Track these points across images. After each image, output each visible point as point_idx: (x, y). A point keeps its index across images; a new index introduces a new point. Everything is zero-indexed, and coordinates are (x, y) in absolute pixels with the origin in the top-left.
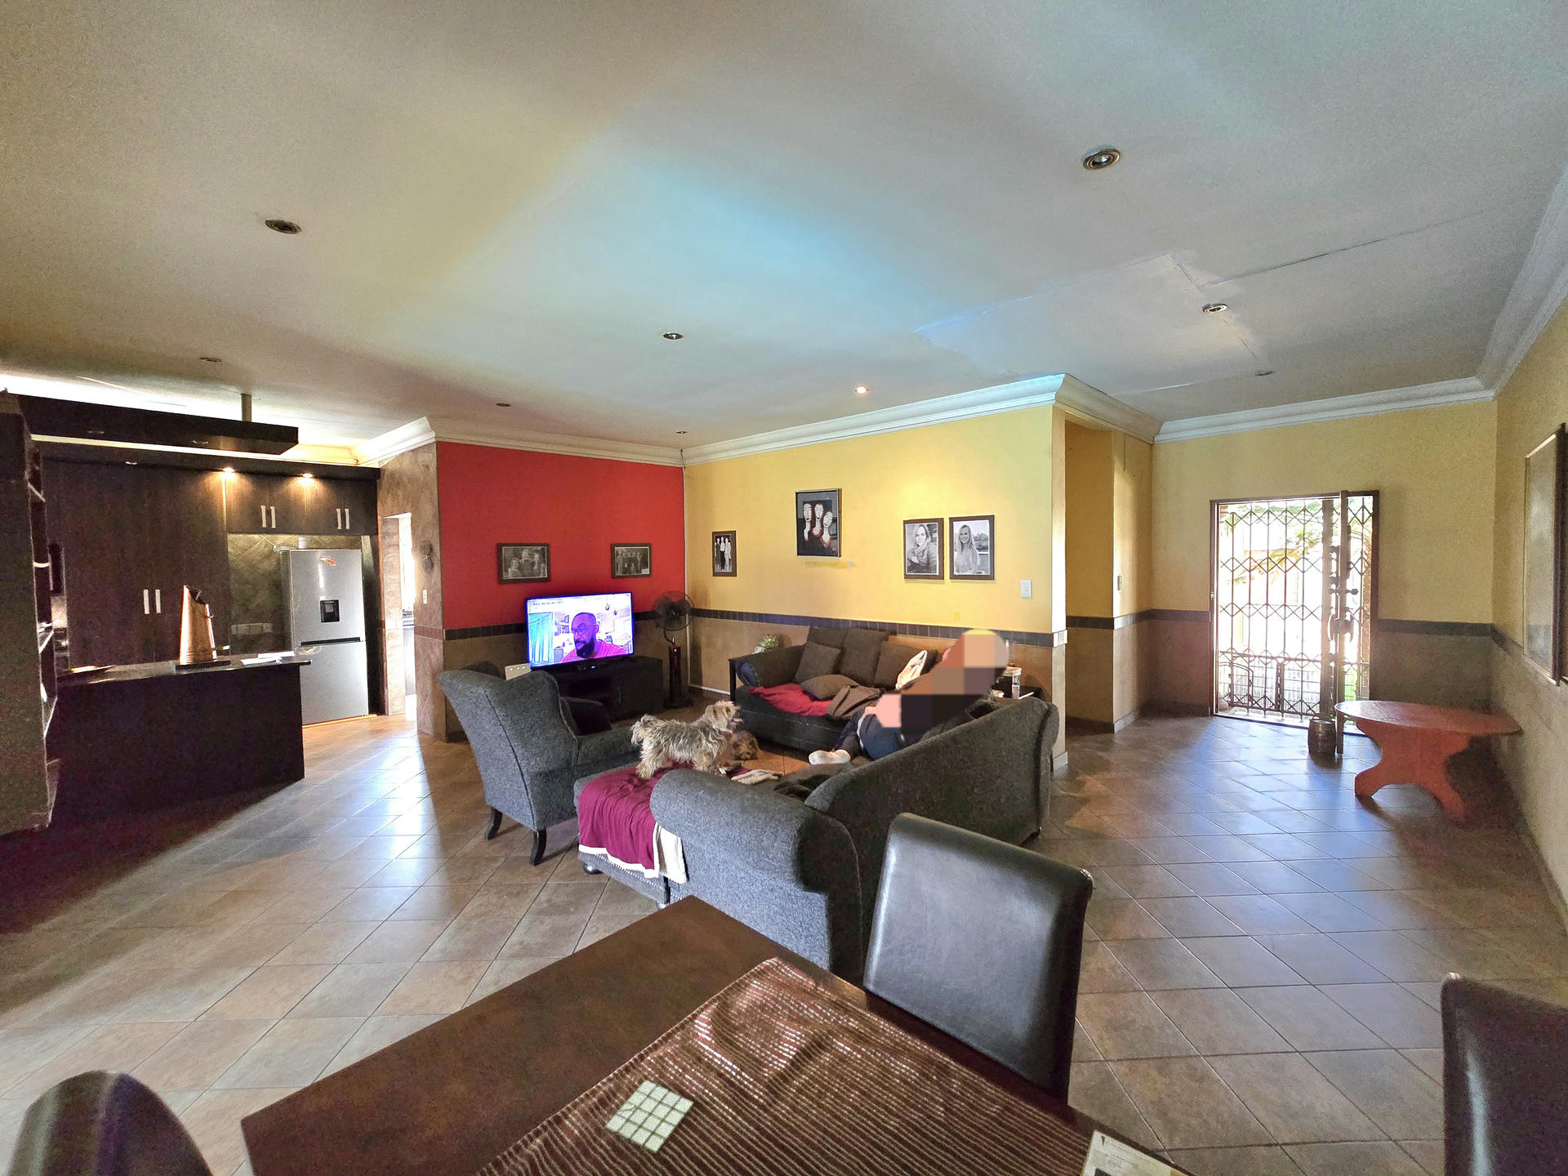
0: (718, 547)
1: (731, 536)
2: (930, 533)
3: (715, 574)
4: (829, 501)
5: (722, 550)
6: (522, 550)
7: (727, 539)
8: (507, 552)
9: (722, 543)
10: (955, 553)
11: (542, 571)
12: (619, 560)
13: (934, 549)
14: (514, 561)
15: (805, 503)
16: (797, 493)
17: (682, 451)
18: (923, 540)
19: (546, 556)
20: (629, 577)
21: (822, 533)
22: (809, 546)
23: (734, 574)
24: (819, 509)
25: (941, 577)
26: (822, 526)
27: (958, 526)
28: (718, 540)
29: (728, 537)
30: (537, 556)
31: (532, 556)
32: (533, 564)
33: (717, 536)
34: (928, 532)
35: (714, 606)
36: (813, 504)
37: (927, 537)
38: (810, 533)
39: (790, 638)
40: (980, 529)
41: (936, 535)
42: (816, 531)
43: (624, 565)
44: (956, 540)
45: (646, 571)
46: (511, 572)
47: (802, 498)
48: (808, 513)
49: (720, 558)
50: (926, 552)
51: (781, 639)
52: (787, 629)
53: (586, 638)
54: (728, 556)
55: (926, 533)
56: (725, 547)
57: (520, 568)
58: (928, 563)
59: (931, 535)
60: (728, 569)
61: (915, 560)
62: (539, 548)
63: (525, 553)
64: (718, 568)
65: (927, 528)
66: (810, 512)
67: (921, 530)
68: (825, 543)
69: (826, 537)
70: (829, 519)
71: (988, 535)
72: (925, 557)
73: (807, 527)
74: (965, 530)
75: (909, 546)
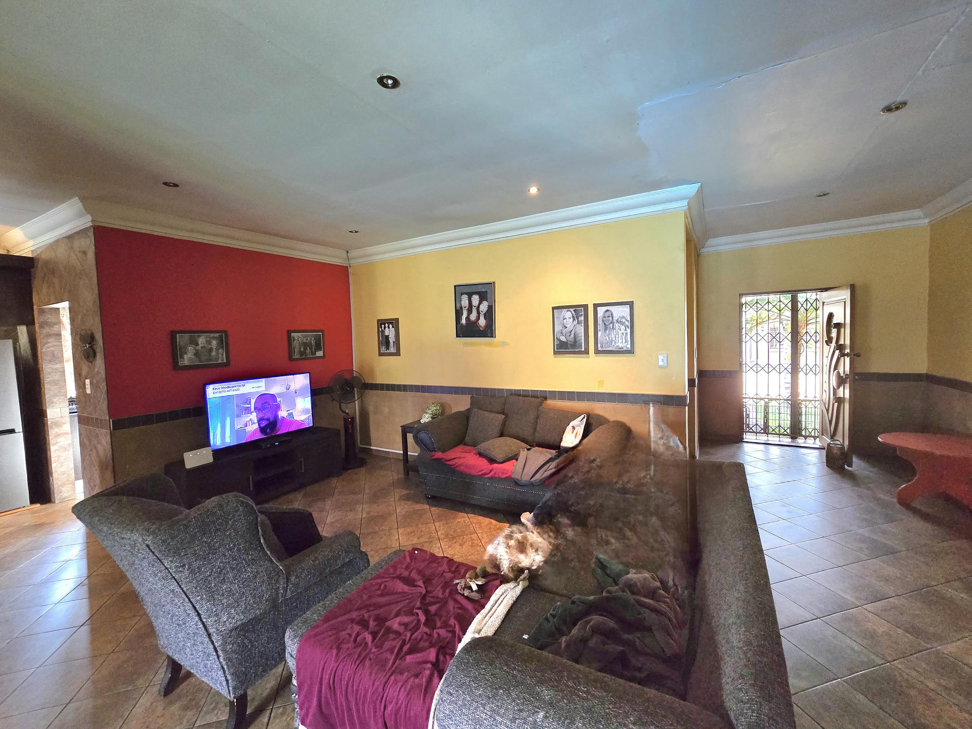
0: (383, 332)
1: (395, 323)
2: (576, 317)
3: (381, 354)
4: (485, 292)
5: (387, 334)
6: (199, 336)
7: (391, 326)
8: (181, 339)
9: (387, 329)
10: (600, 334)
11: (220, 356)
12: (295, 344)
13: (581, 329)
14: (190, 348)
15: (462, 294)
16: (455, 286)
17: (348, 252)
18: (569, 323)
19: (224, 342)
20: (305, 359)
21: (478, 318)
22: (467, 330)
23: (398, 353)
24: (475, 299)
25: (586, 352)
26: (478, 313)
27: (601, 311)
28: (383, 326)
29: (391, 323)
30: (214, 343)
31: (209, 343)
32: (211, 350)
33: (381, 323)
34: (575, 316)
35: (380, 380)
36: (470, 295)
37: (574, 320)
38: (468, 318)
39: (450, 407)
40: (621, 312)
41: (582, 318)
42: (473, 317)
43: (300, 349)
44: (600, 322)
45: (320, 354)
46: (187, 359)
47: (460, 290)
48: (465, 302)
49: (385, 341)
50: (573, 332)
51: (443, 406)
52: (447, 398)
53: (269, 415)
54: (392, 339)
55: (573, 317)
56: (390, 332)
57: (197, 354)
58: (575, 341)
59: (578, 319)
60: (392, 349)
61: (563, 339)
62: (217, 335)
63: (202, 340)
64: (383, 350)
65: (573, 312)
66: (467, 302)
67: (568, 314)
68: (481, 326)
69: (482, 322)
70: (484, 307)
71: (629, 317)
72: (573, 336)
73: (465, 314)
74: (609, 314)
75: (559, 328)
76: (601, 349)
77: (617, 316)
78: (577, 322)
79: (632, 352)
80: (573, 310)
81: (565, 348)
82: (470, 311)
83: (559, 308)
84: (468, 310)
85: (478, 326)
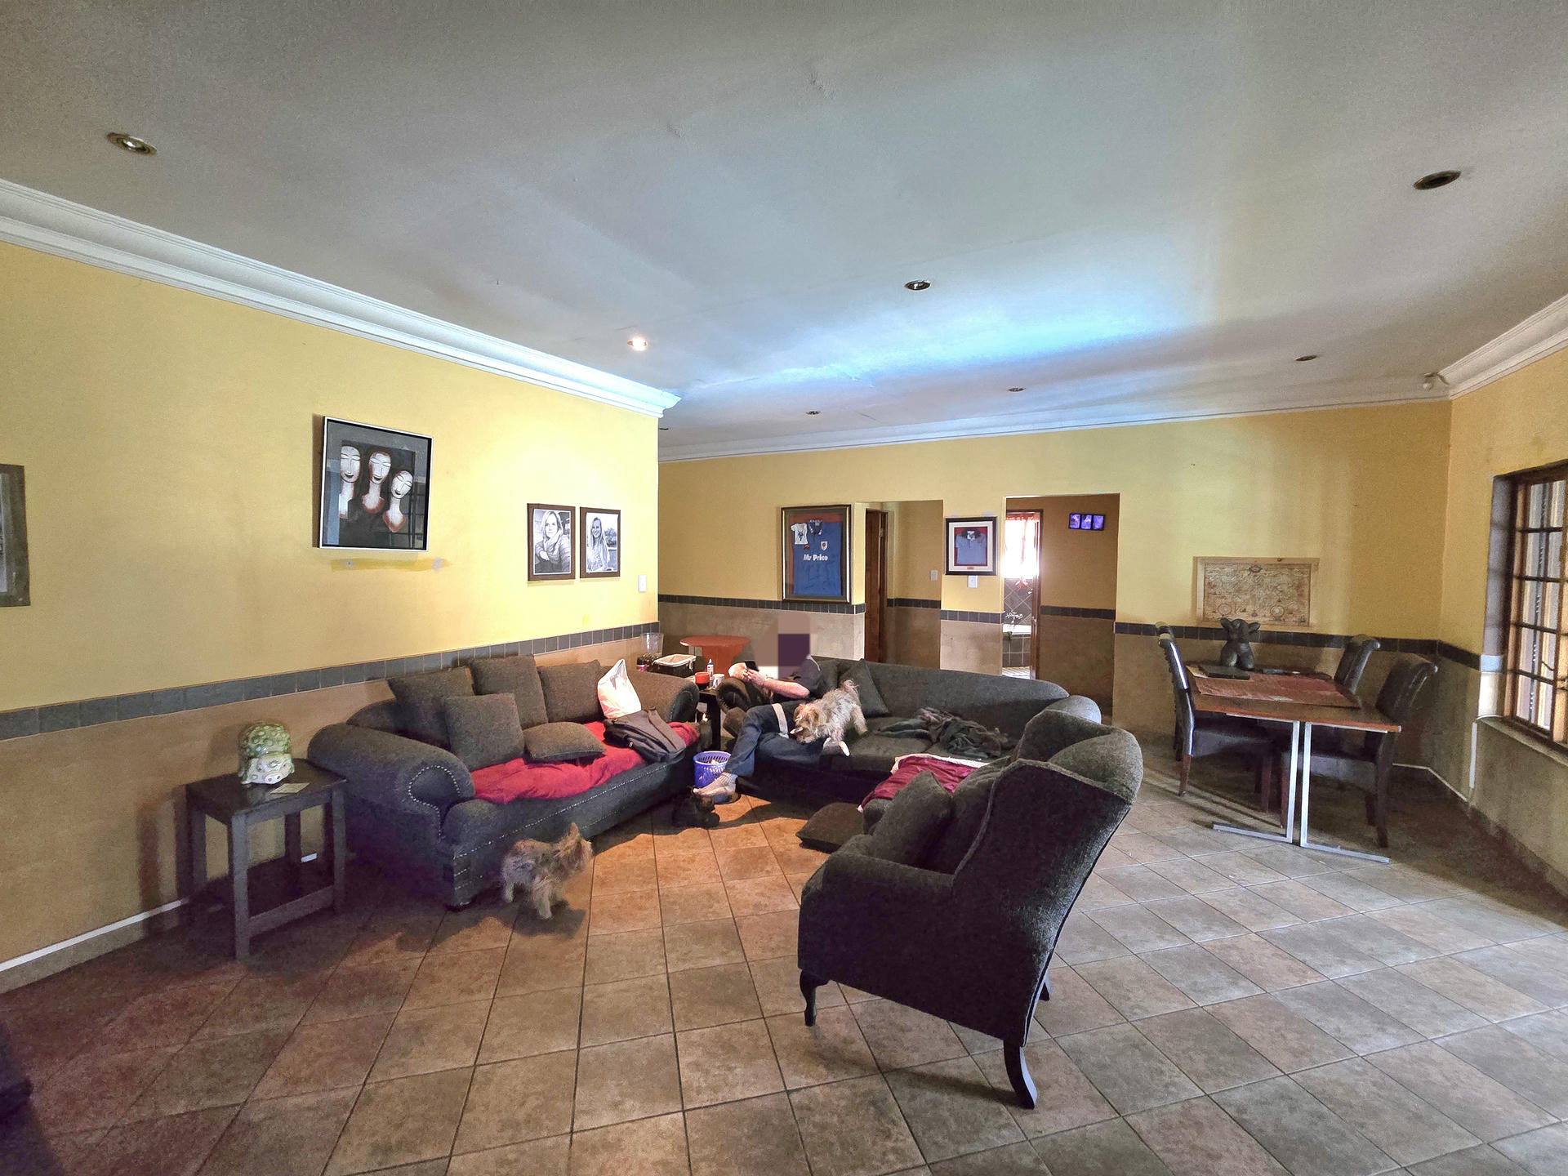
2: (561, 525)
4: (405, 452)
10: (588, 549)
13: (566, 543)
15: (346, 443)
18: (554, 533)
21: (386, 503)
24: (381, 465)
26: (387, 495)
27: (590, 517)
34: (561, 522)
36: (366, 453)
37: (559, 527)
38: (356, 502)
40: (608, 522)
42: (372, 500)
44: (588, 533)
47: (335, 433)
48: (350, 463)
50: (557, 547)
55: (558, 523)
58: (560, 560)
59: (564, 527)
61: (544, 556)
65: (558, 516)
66: (357, 465)
67: (551, 518)
68: (392, 525)
69: (395, 515)
70: (402, 484)
71: (616, 530)
72: (556, 552)
73: (347, 493)
74: (597, 523)
75: (538, 538)
76: (588, 571)
77: (605, 528)
78: (561, 531)
79: (617, 574)
80: (557, 512)
81: (543, 569)
82: (362, 486)
83: (539, 506)
84: (356, 484)
85: (386, 523)
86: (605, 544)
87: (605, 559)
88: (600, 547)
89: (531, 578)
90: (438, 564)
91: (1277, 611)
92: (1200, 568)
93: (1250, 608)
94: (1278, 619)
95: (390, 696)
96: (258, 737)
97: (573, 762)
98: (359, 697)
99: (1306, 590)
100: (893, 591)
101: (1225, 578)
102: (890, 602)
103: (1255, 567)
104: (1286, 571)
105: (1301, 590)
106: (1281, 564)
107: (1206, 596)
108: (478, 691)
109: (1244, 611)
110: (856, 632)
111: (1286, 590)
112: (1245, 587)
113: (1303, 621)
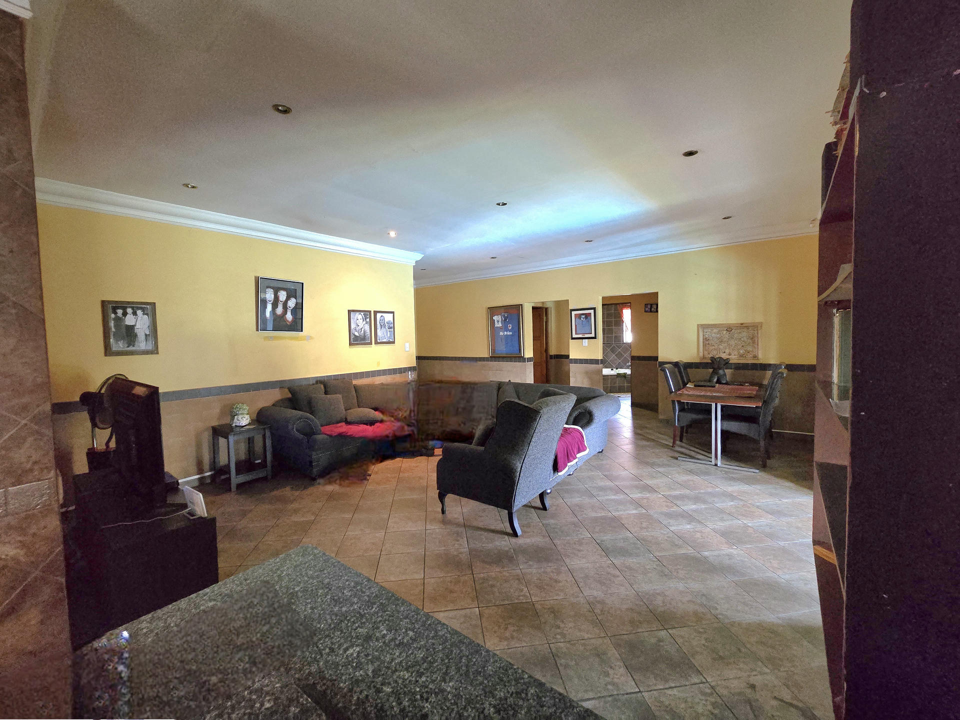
2: (365, 319)
3: (110, 353)
4: (293, 289)
5: (128, 323)
7: (139, 312)
9: (128, 315)
10: (378, 330)
13: (367, 327)
15: (268, 287)
16: (256, 278)
18: (361, 323)
21: (285, 312)
23: (155, 351)
24: (283, 295)
26: (285, 308)
27: (379, 315)
28: (120, 312)
29: (140, 308)
33: (110, 308)
36: (276, 291)
37: (363, 321)
38: (273, 312)
40: (389, 317)
42: (279, 310)
44: (378, 323)
47: (263, 283)
48: (270, 295)
49: (122, 334)
50: (363, 330)
54: (140, 331)
55: (362, 318)
58: (365, 336)
60: (141, 346)
61: (357, 334)
64: (117, 347)
65: (363, 315)
66: (273, 296)
67: (360, 316)
68: (288, 321)
69: (289, 317)
70: (292, 303)
71: (392, 321)
72: (362, 332)
73: (269, 308)
74: (382, 318)
75: (353, 326)
76: (378, 341)
77: (386, 320)
78: (365, 322)
79: (394, 342)
80: (362, 313)
81: (357, 340)
82: (275, 305)
83: (354, 311)
84: (272, 304)
85: (286, 320)
86: (387, 327)
87: (387, 335)
88: (384, 330)
89: (350, 344)
90: (309, 338)
91: (742, 352)
92: (701, 330)
93: (727, 351)
94: (741, 356)
95: (290, 395)
96: (237, 407)
97: (367, 424)
98: (276, 395)
99: (756, 340)
100: (553, 351)
101: (713, 335)
102: (551, 357)
103: (729, 329)
104: (745, 330)
105: (753, 340)
106: (742, 326)
107: (704, 345)
108: (326, 393)
109: (724, 352)
110: (528, 372)
111: (746, 340)
112: (725, 340)
113: (755, 357)
